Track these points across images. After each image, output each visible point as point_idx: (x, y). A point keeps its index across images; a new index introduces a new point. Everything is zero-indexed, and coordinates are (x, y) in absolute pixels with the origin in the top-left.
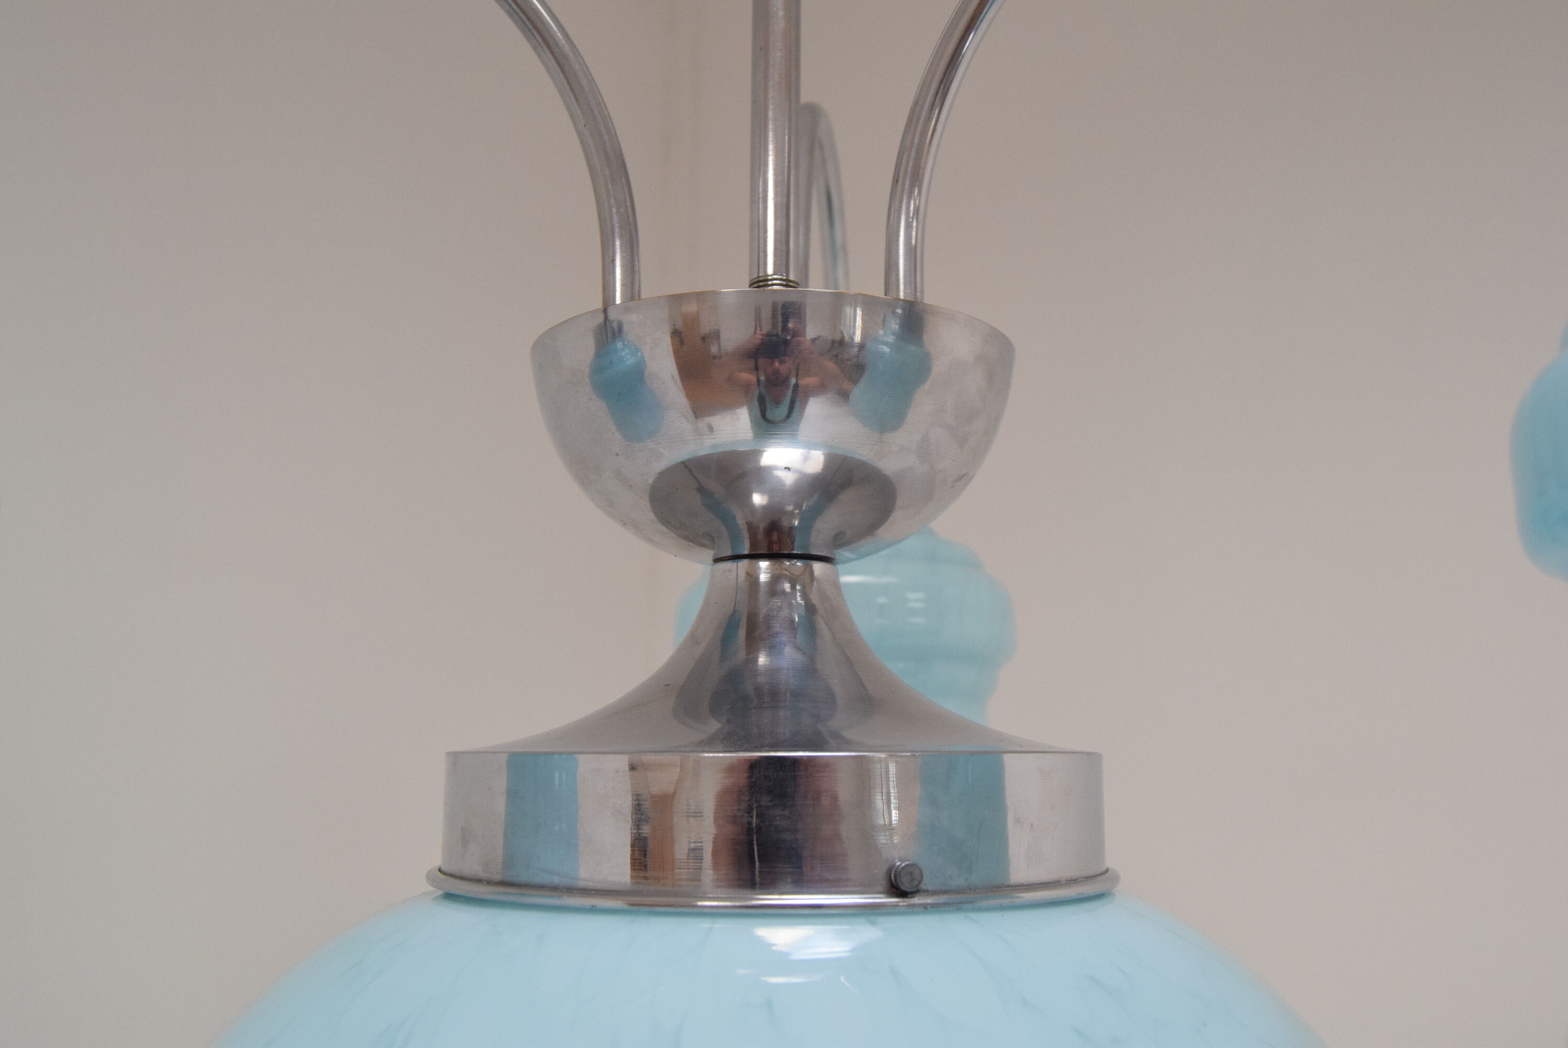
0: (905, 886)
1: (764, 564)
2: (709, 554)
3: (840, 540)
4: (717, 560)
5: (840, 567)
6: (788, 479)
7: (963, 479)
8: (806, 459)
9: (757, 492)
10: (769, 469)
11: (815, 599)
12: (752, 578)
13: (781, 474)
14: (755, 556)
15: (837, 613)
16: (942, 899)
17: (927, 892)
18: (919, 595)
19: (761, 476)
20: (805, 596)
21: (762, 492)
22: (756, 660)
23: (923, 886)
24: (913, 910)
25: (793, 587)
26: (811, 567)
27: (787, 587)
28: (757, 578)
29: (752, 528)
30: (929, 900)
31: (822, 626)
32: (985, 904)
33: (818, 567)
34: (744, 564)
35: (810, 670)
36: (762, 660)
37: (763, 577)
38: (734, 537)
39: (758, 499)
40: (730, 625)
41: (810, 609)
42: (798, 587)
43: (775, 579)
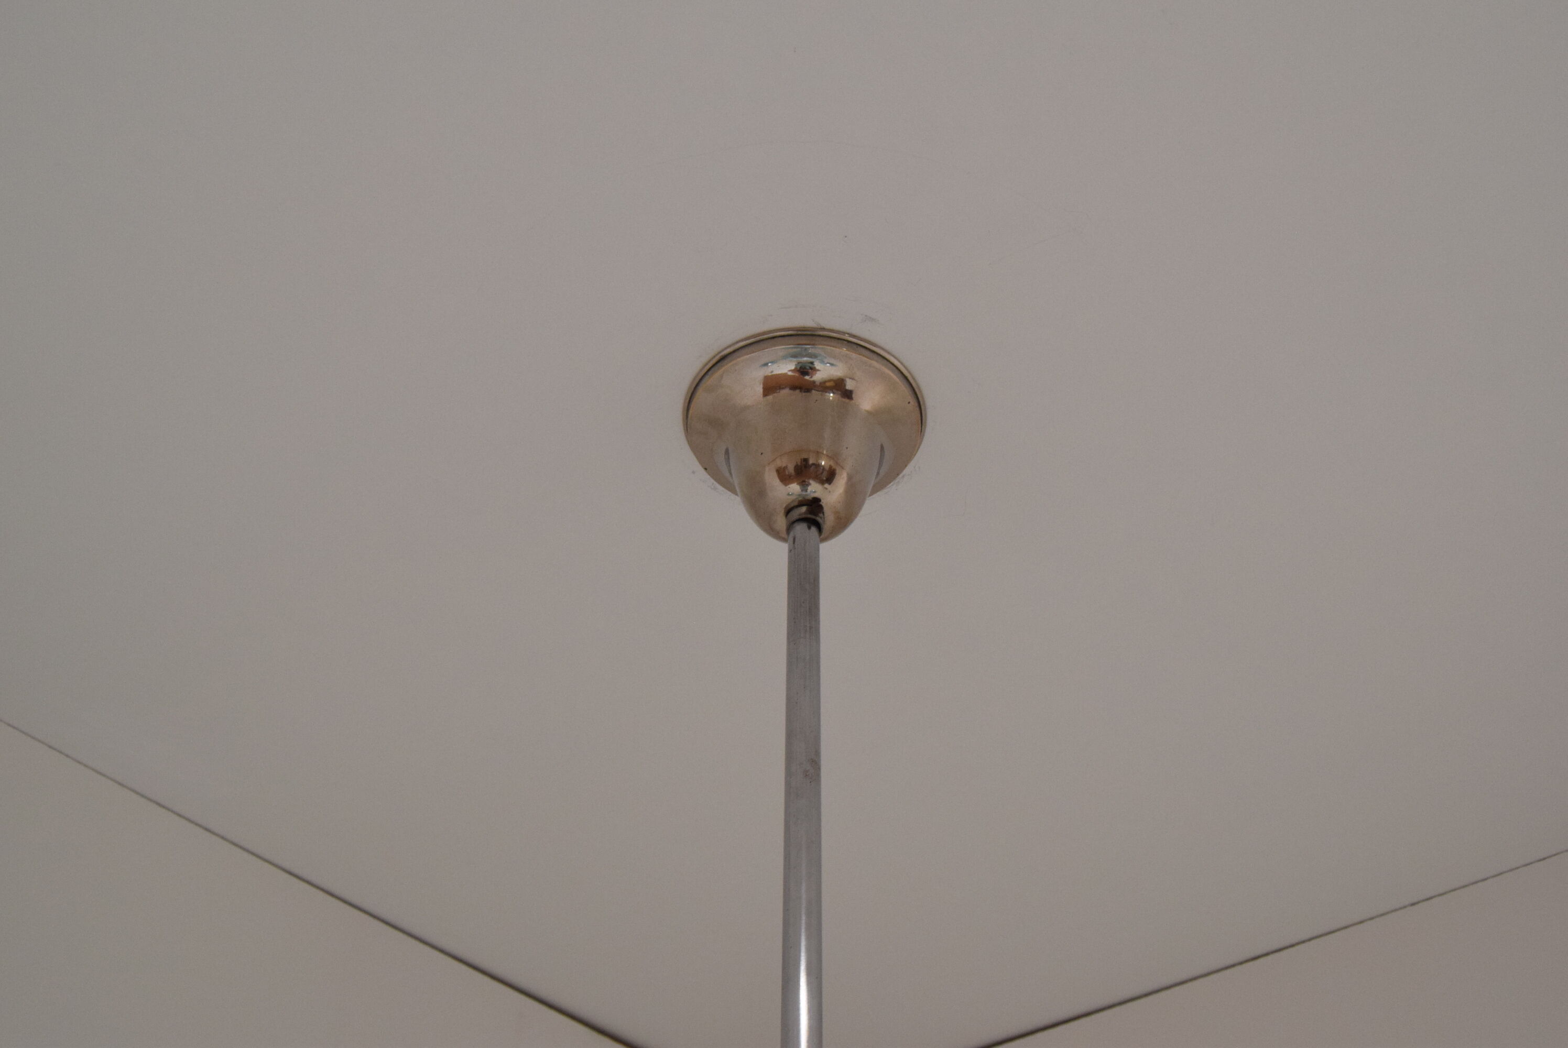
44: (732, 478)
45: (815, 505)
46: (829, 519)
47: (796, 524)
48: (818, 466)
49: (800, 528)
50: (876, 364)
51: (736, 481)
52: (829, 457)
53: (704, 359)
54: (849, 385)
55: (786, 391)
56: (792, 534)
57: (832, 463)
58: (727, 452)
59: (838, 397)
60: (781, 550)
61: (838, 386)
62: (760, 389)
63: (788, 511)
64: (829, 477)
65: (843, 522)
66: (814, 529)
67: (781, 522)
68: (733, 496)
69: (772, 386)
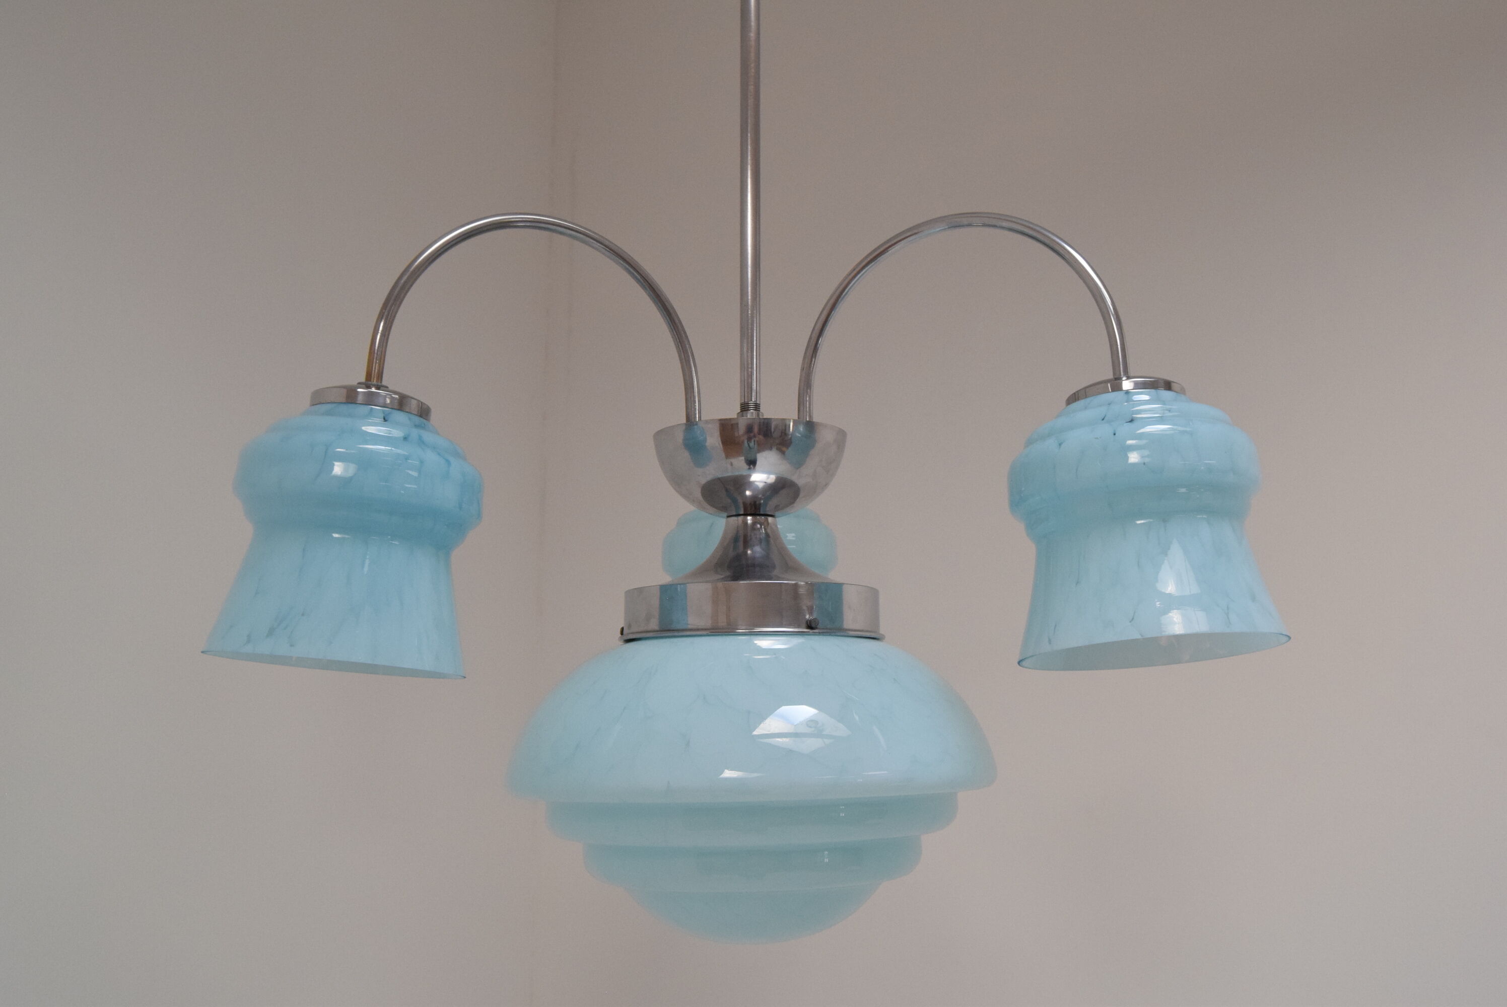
0: (813, 625)
1: (749, 518)
2: (725, 514)
3: (777, 508)
4: (728, 517)
5: (777, 519)
6: (761, 485)
7: (826, 485)
8: (768, 478)
9: (748, 490)
10: (754, 482)
11: (769, 531)
12: (745, 523)
13: (757, 484)
14: (746, 515)
15: (777, 537)
16: (825, 631)
17: (819, 629)
18: (793, 535)
19: (750, 485)
20: (765, 530)
21: (750, 491)
22: (747, 552)
23: (818, 626)
24: (814, 634)
25: (761, 527)
26: (767, 519)
27: (759, 526)
28: (747, 523)
29: (745, 504)
30: (821, 631)
31: (772, 541)
32: (839, 634)
33: (770, 519)
34: (741, 518)
35: (767, 556)
36: (749, 552)
37: (749, 522)
38: (737, 507)
39: (748, 493)
40: (736, 540)
41: (767, 535)
42: (763, 527)
43: (754, 523)
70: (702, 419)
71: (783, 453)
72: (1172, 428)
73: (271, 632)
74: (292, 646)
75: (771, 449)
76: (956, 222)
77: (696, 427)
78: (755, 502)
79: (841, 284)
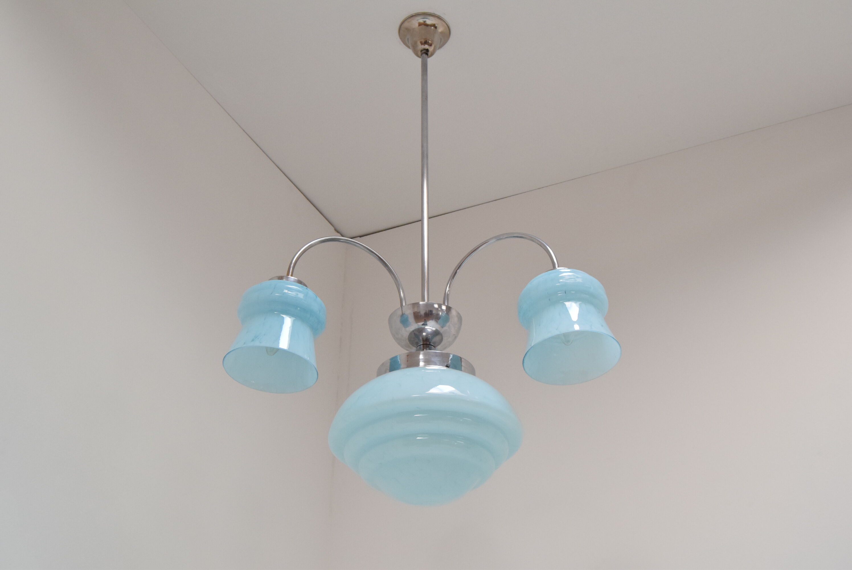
4: (417, 347)
6: (429, 331)
8: (432, 329)
10: (427, 330)
14: (423, 344)
19: (425, 331)
21: (425, 333)
34: (421, 346)
38: (420, 342)
44: (409, 43)
45: (427, 50)
46: (429, 53)
47: (423, 54)
48: (429, 42)
49: (424, 55)
50: (444, 23)
51: (410, 45)
52: (431, 41)
53: (405, 17)
54: (436, 25)
55: (423, 26)
56: (422, 56)
57: (432, 42)
58: (408, 39)
59: (434, 28)
60: (419, 60)
61: (434, 26)
62: (417, 25)
63: (421, 51)
64: (431, 45)
65: (432, 54)
66: (427, 56)
67: (419, 53)
68: (409, 49)
69: (420, 24)
70: (407, 304)
71: (437, 322)
72: (574, 274)
73: (253, 340)
74: (260, 343)
75: (432, 320)
76: (498, 238)
77: (404, 315)
78: (427, 338)
79: (459, 263)
